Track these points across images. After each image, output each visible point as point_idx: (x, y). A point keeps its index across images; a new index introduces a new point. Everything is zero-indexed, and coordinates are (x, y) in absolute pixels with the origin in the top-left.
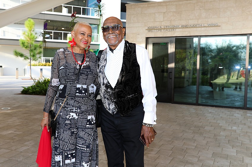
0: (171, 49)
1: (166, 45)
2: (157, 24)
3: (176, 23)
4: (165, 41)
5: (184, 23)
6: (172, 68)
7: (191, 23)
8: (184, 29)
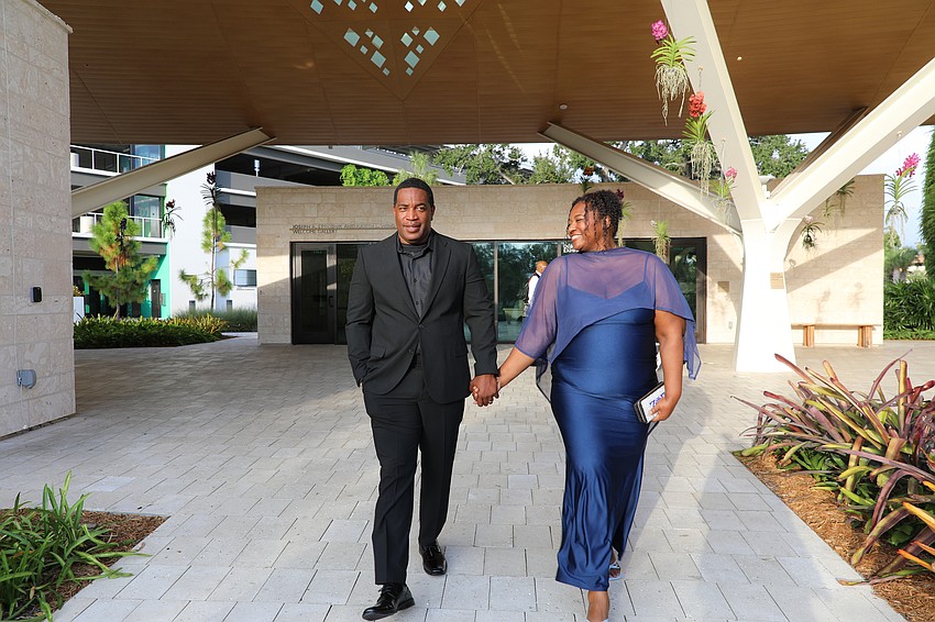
0: (331, 262)
1: (323, 255)
2: (307, 222)
3: (336, 222)
4: (321, 248)
5: (348, 221)
6: (332, 291)
7: (359, 221)
8: (349, 231)
